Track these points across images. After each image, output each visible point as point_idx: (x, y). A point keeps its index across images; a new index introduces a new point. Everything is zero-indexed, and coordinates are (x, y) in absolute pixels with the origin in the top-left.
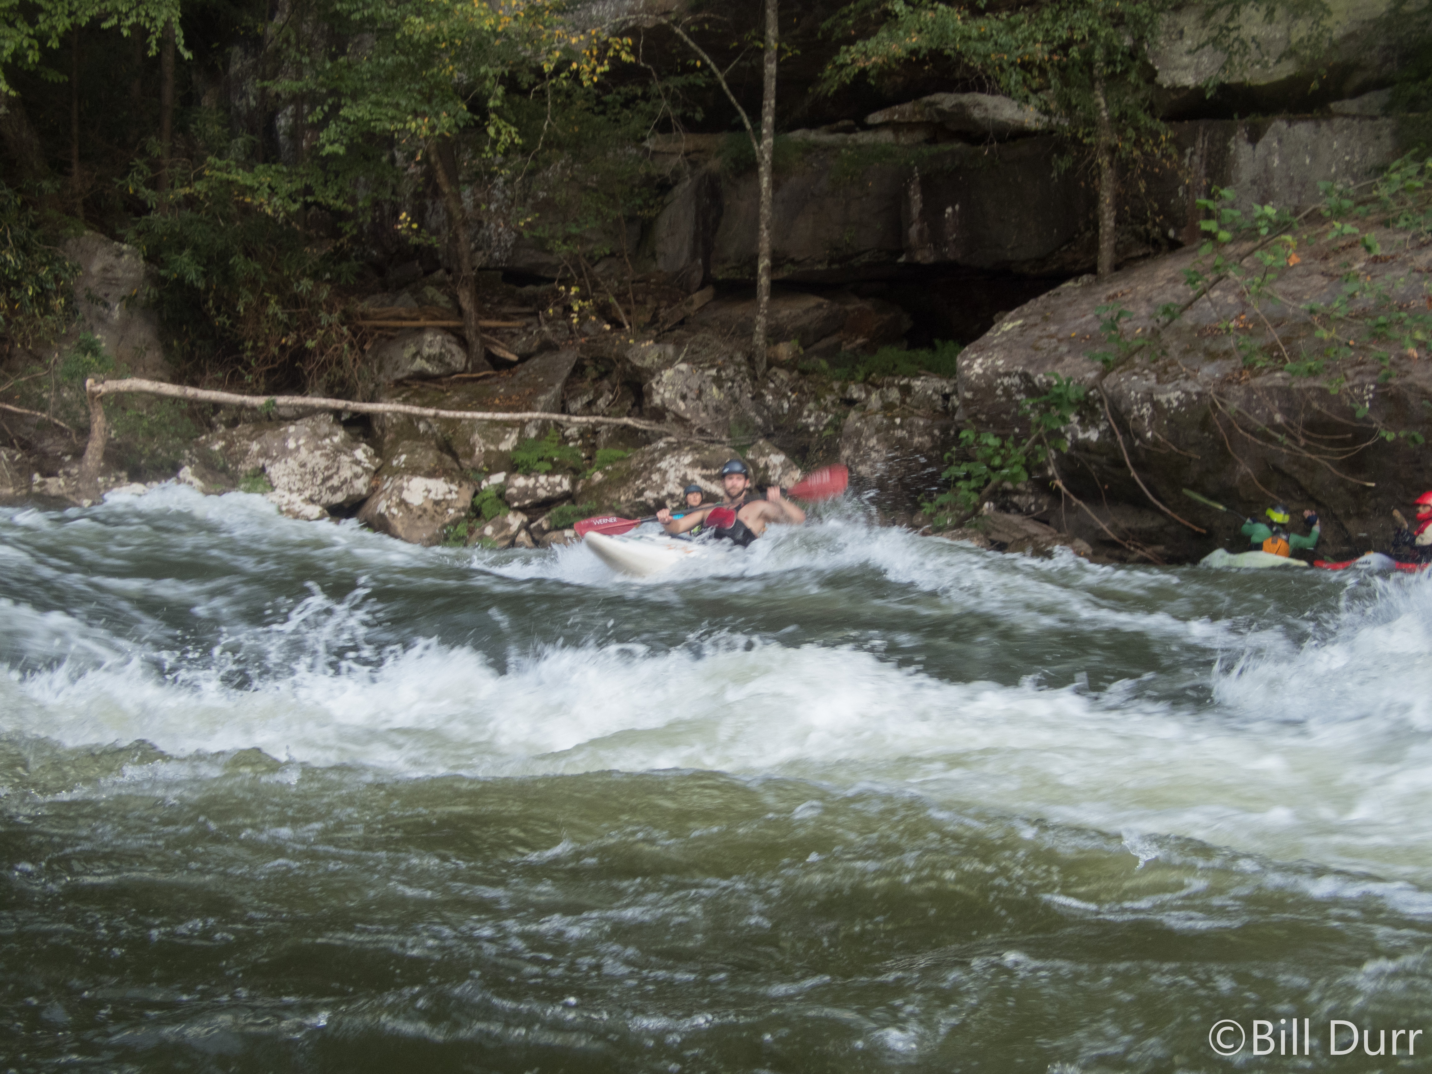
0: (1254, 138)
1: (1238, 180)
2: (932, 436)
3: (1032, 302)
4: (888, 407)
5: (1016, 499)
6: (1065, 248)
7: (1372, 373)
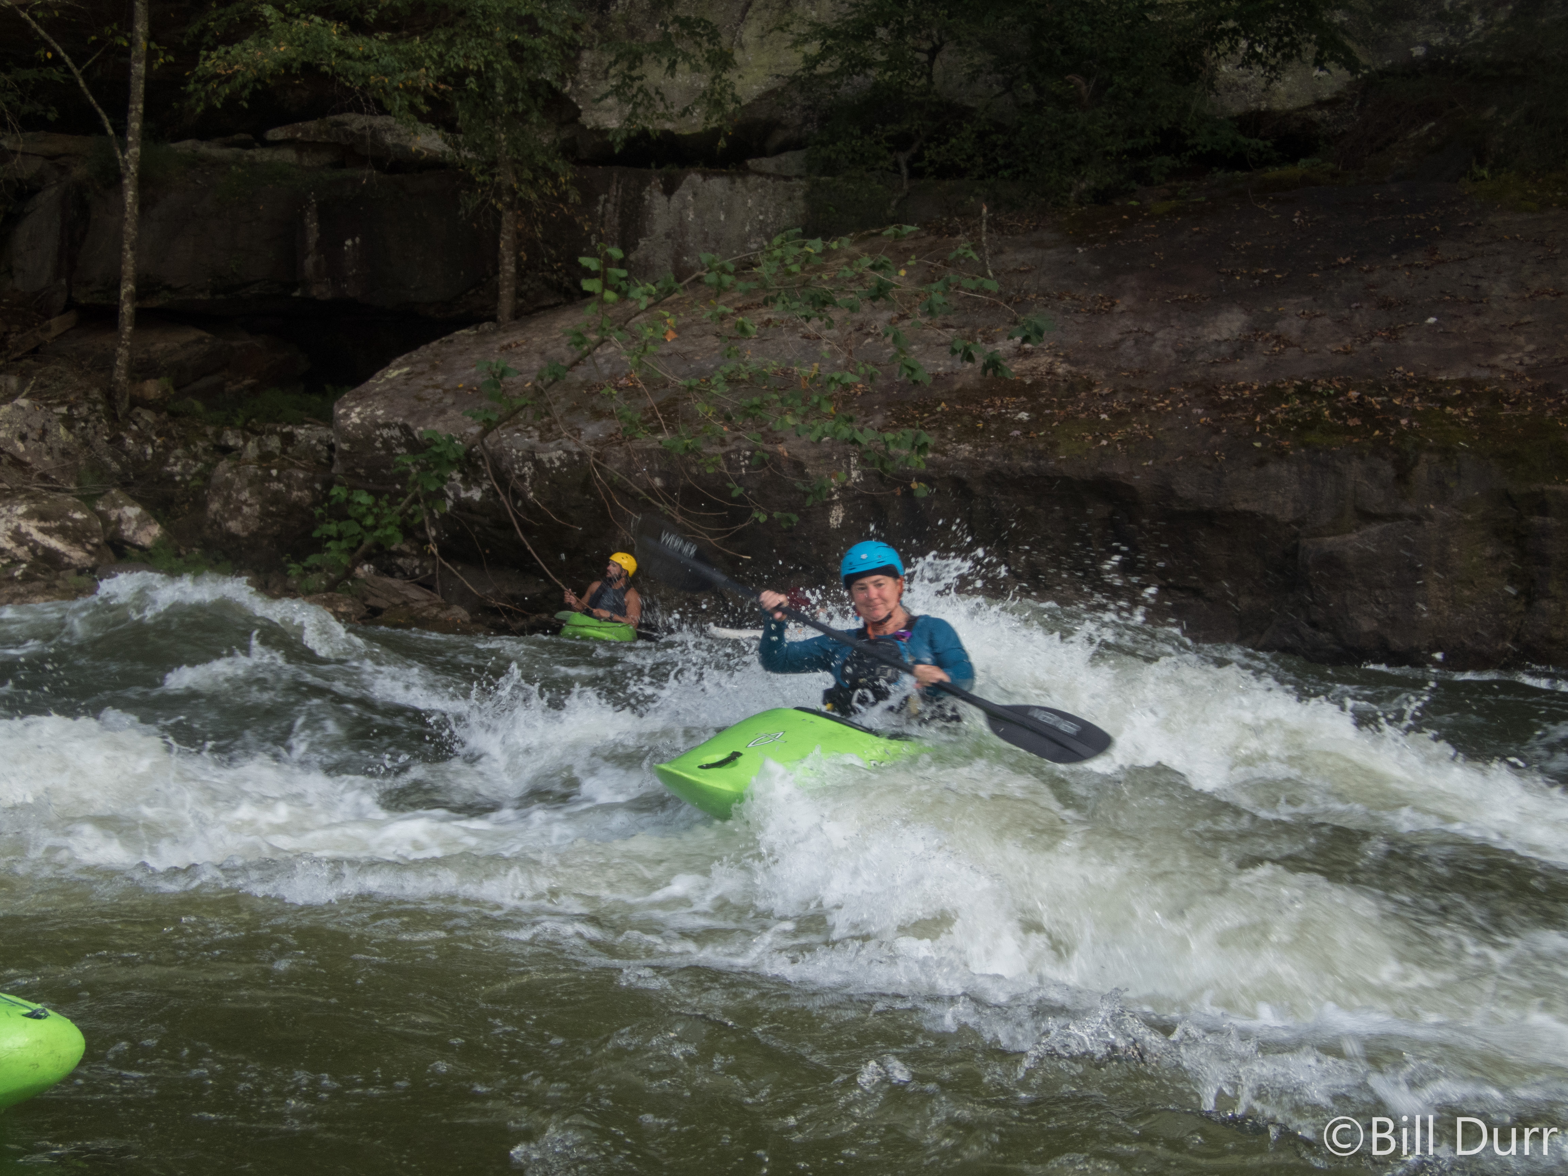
0: (669, 190)
1: (653, 232)
2: (313, 490)
3: (423, 348)
4: (265, 457)
5: (400, 561)
6: (471, 292)
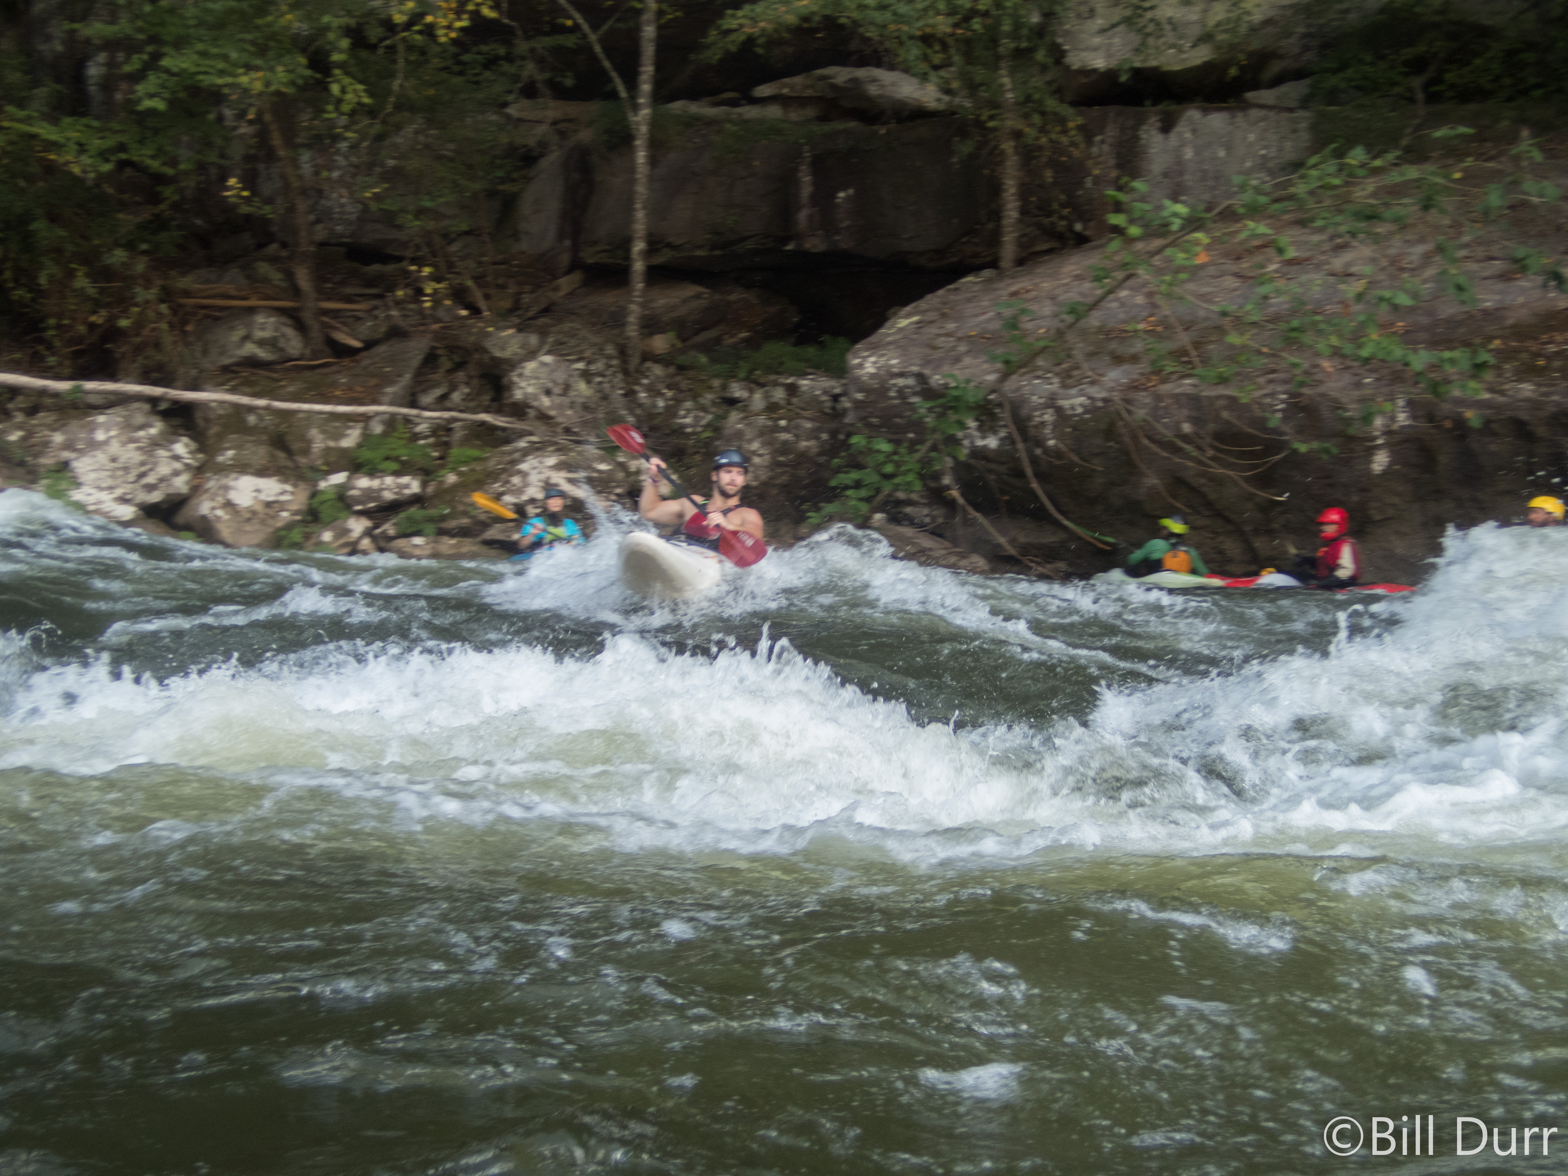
0: (1167, 127)
1: (1150, 172)
2: (820, 440)
3: (929, 296)
4: (772, 408)
5: (908, 510)
6: (965, 239)
7: (1285, 382)
